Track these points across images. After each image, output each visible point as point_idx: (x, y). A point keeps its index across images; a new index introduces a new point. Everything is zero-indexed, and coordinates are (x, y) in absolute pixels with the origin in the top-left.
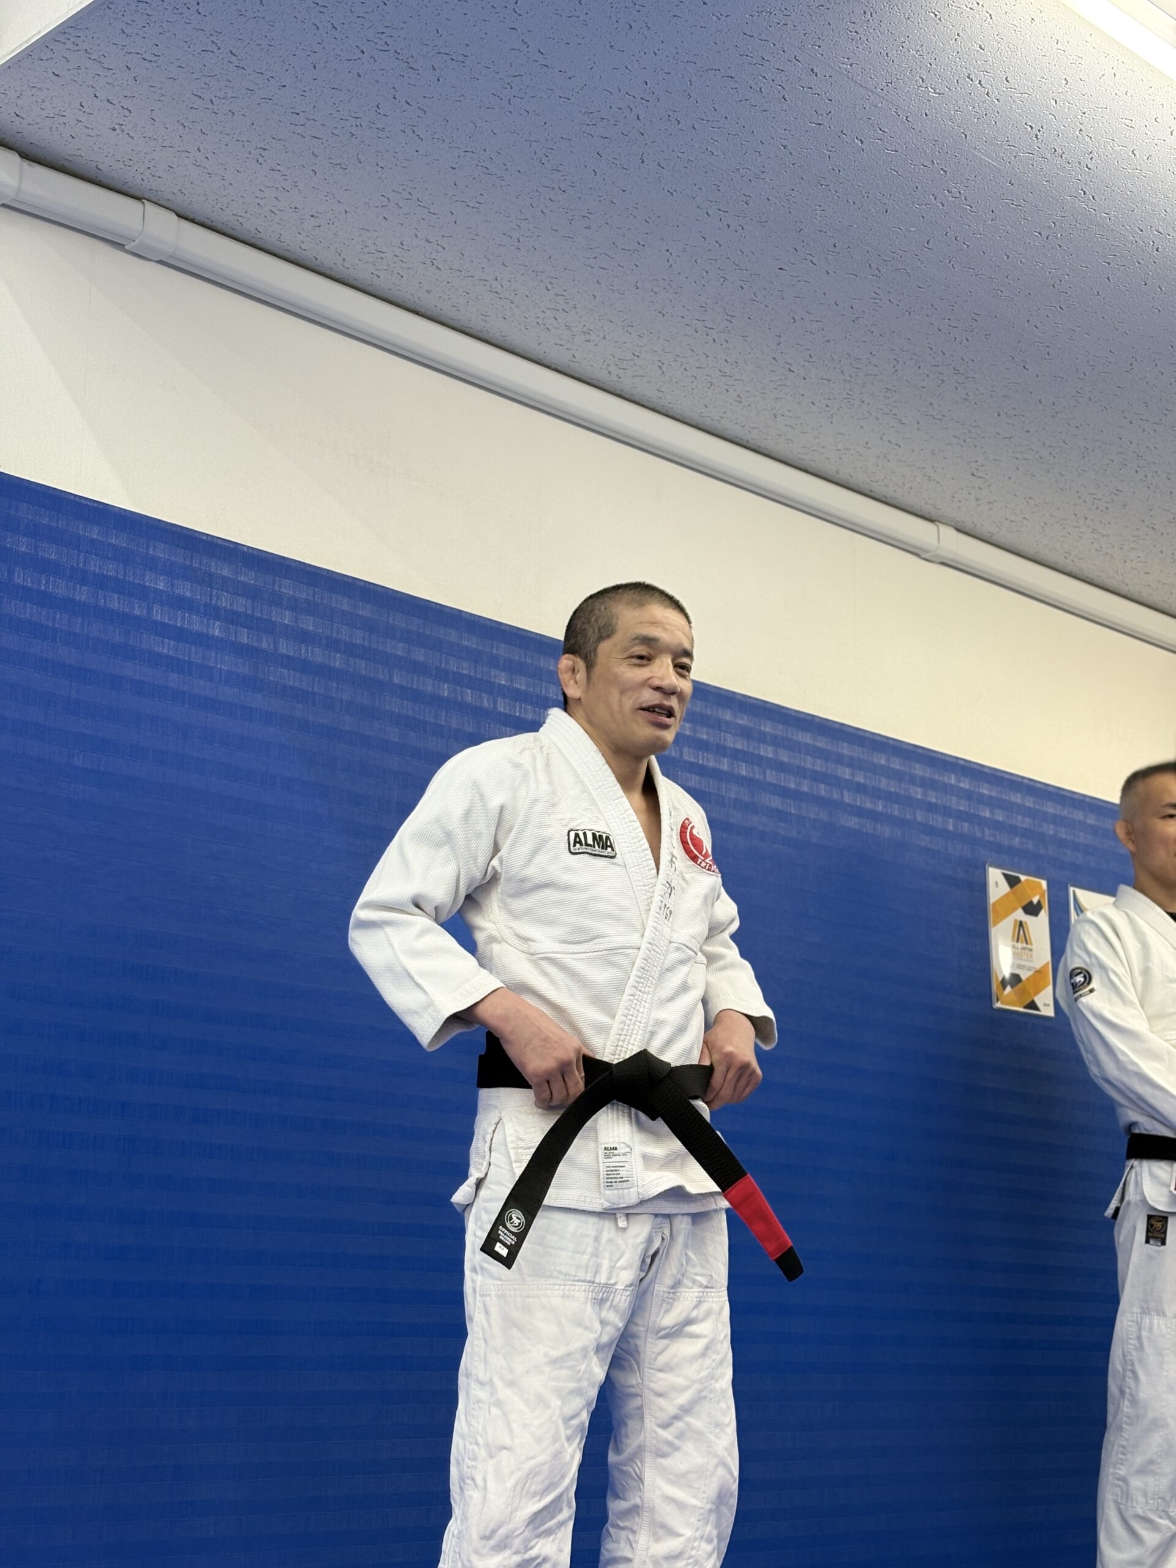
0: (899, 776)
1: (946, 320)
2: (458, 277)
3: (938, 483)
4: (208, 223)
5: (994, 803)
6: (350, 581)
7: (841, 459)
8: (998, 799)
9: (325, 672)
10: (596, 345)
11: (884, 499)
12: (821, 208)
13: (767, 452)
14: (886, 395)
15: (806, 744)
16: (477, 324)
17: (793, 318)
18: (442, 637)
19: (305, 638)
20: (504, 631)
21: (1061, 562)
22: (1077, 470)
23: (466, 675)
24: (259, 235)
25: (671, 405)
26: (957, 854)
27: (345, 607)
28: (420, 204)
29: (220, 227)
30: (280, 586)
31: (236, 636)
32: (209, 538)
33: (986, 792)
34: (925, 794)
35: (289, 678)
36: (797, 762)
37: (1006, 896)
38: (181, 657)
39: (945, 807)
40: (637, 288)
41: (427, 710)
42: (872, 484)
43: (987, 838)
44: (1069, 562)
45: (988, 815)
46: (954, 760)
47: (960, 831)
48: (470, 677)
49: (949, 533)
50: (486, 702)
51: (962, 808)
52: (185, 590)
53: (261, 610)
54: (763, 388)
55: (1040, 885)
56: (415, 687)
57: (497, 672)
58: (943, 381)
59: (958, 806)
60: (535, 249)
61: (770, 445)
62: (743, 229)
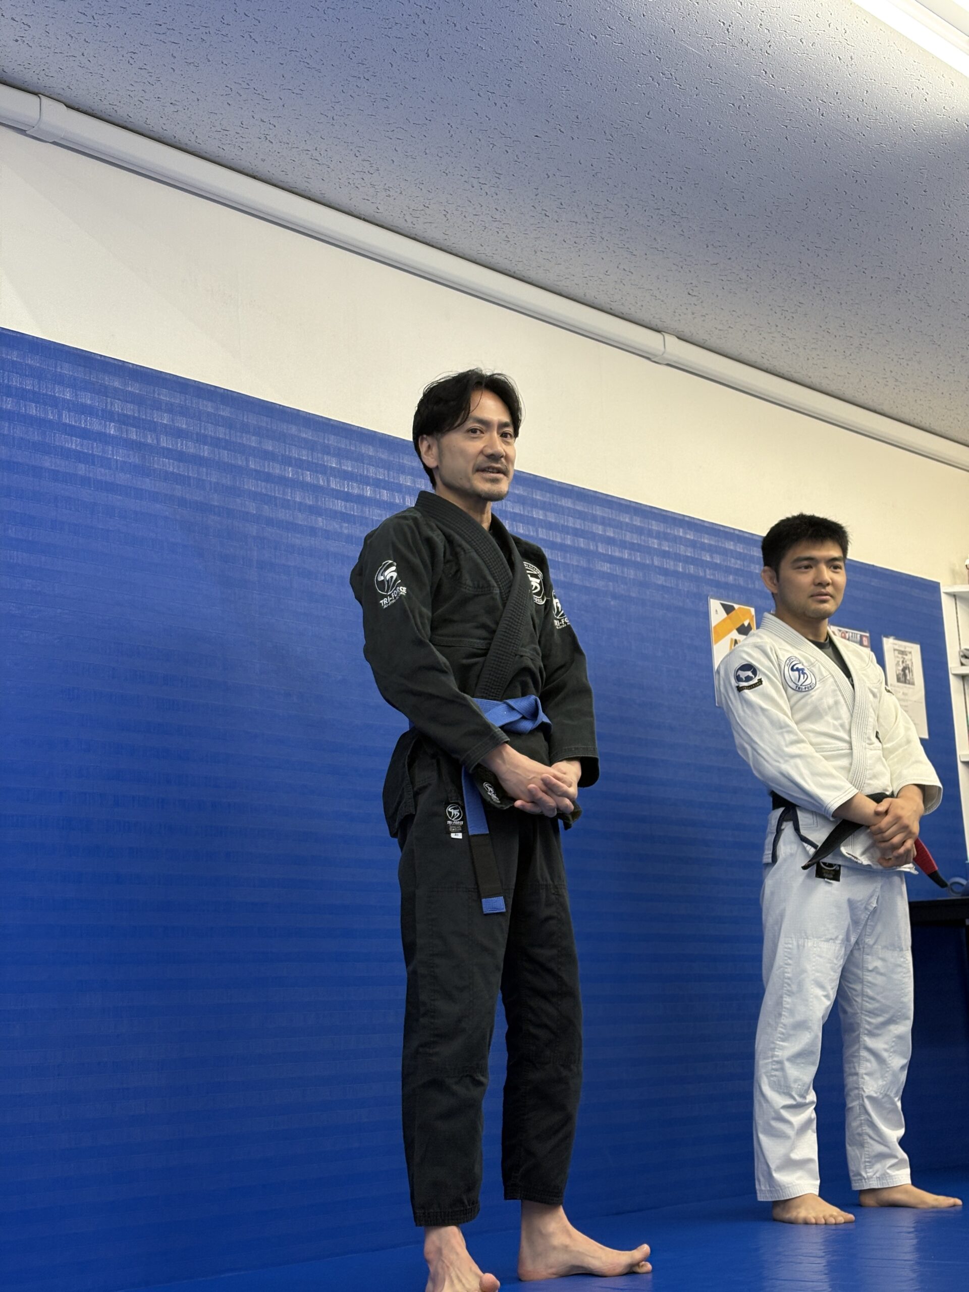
0: (639, 531)
1: (665, 174)
2: (286, 148)
3: (662, 301)
4: (90, 111)
5: (712, 550)
6: (212, 389)
7: (587, 284)
8: (716, 547)
9: (198, 461)
10: (395, 199)
11: (621, 315)
12: (566, 89)
13: (530, 280)
14: (621, 233)
15: (568, 508)
16: (301, 185)
17: (547, 174)
18: (285, 431)
19: (179, 434)
20: (332, 426)
21: (760, 362)
22: (768, 288)
23: (305, 460)
24: (130, 119)
25: (454, 245)
26: (686, 589)
27: (210, 410)
28: (255, 91)
29: (99, 114)
30: (158, 394)
31: (127, 434)
32: (102, 358)
33: (706, 541)
34: (660, 544)
35: (170, 465)
36: (562, 522)
37: (724, 620)
38: (86, 451)
39: (675, 554)
40: (426, 154)
41: (277, 488)
42: (612, 303)
43: (708, 577)
44: (765, 361)
45: (708, 559)
46: (682, 518)
47: (687, 571)
48: (308, 462)
49: (671, 340)
50: (321, 481)
51: (689, 555)
52: (87, 399)
53: (146, 413)
54: (526, 230)
55: (749, 611)
56: (266, 470)
57: (329, 458)
58: (664, 221)
59: (685, 552)
60: (346, 125)
61: (533, 275)
62: (506, 106)
